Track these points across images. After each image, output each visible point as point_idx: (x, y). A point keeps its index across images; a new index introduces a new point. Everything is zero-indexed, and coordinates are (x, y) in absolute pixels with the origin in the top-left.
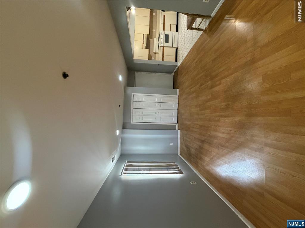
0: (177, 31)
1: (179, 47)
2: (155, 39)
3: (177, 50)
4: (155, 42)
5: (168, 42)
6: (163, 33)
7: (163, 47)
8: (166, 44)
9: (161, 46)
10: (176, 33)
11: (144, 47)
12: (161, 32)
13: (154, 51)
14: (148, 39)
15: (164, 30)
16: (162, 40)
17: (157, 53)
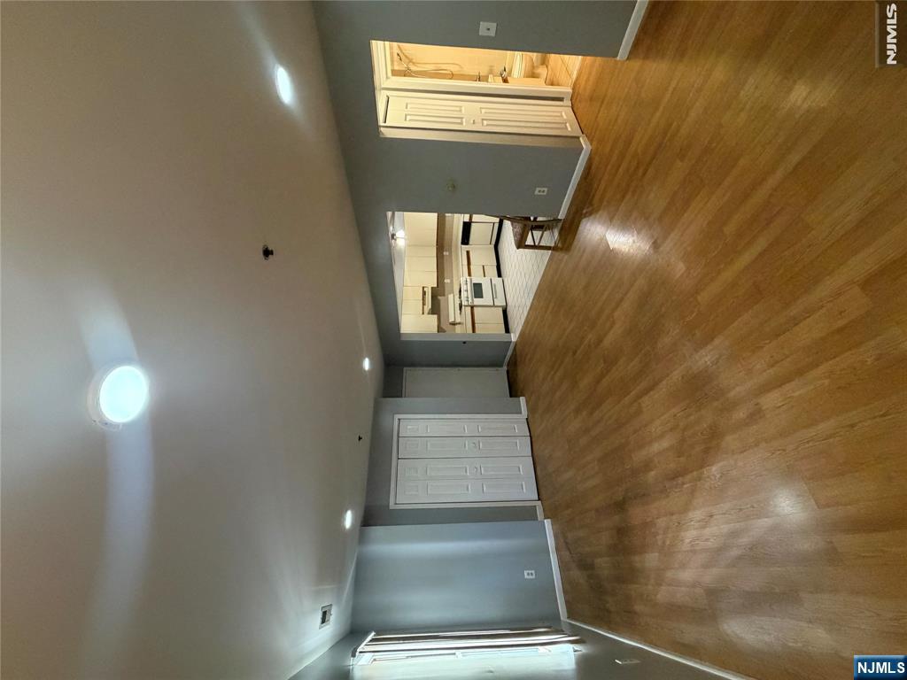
0: (500, 275)
1: (509, 304)
2: (451, 297)
3: (505, 312)
4: (451, 301)
5: (482, 297)
6: (468, 280)
7: (472, 307)
8: (477, 301)
9: (465, 306)
10: (497, 281)
11: (426, 310)
12: (462, 280)
13: (452, 320)
14: (434, 297)
15: (470, 274)
16: (467, 293)
17: (459, 323)
